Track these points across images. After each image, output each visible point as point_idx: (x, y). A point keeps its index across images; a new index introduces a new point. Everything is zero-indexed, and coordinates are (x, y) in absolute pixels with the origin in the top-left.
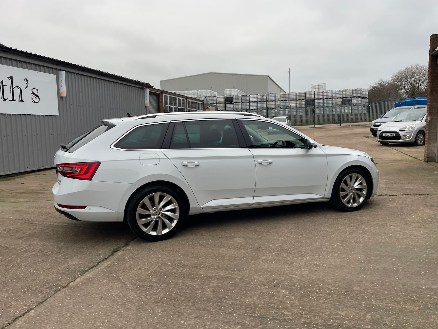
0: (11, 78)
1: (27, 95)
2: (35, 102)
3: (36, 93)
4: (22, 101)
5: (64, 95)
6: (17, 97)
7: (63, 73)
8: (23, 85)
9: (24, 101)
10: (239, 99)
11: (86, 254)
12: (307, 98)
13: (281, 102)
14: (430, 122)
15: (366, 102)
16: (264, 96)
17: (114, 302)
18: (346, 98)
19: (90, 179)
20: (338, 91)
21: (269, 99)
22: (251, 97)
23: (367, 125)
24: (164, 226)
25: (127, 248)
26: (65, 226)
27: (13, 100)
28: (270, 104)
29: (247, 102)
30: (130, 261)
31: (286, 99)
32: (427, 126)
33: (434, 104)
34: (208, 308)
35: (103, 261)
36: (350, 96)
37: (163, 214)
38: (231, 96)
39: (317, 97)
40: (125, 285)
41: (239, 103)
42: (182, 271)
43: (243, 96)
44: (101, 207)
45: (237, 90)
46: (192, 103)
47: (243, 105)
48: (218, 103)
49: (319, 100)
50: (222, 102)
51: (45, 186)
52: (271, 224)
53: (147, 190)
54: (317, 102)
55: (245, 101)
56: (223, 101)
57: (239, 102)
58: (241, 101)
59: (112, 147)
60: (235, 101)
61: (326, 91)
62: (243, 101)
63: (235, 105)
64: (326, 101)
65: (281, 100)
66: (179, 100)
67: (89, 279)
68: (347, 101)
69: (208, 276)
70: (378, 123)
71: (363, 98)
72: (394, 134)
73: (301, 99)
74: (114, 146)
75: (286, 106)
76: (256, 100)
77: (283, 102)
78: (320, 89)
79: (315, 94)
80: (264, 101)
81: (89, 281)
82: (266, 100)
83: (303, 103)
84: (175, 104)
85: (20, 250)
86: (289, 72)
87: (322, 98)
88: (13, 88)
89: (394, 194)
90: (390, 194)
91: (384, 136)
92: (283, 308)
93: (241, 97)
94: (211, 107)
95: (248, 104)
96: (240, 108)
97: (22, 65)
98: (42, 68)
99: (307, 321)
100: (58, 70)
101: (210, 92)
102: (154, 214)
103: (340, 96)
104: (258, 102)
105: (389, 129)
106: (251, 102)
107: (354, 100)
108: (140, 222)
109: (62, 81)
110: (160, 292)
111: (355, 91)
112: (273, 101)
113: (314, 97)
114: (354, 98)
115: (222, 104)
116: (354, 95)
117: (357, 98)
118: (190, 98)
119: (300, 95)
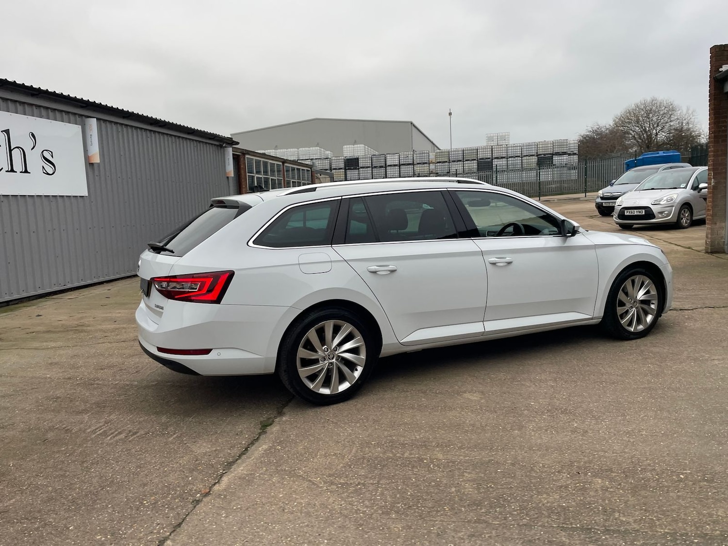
0: (7, 132)
1: (35, 162)
2: (48, 174)
3: (50, 158)
4: (26, 171)
5: (96, 159)
6: (18, 166)
7: (93, 122)
8: (27, 145)
9: (30, 173)
10: (368, 161)
11: (216, 433)
12: (481, 157)
13: (438, 164)
14: (714, 188)
15: (575, 161)
16: (410, 156)
17: (310, 516)
18: (543, 156)
19: (218, 301)
20: (529, 145)
21: (418, 160)
22: (389, 158)
23: (583, 199)
24: (342, 379)
25: (284, 419)
26: (153, 385)
27: (12, 170)
28: (420, 168)
29: (381, 167)
30: (301, 441)
31: (446, 160)
32: (710, 195)
33: (720, 158)
34: (483, 518)
35: (252, 443)
36: (549, 152)
37: (339, 356)
38: (355, 157)
39: (496, 154)
40: (314, 484)
41: (369, 169)
42: (402, 454)
43: (375, 156)
44: (238, 350)
45: (365, 147)
46: (293, 169)
47: (375, 170)
48: (334, 169)
49: (500, 160)
50: (339, 167)
51: (82, 318)
52: (511, 366)
53: (313, 316)
54: (495, 162)
55: (379, 165)
56: (342, 165)
57: (369, 167)
58: (372, 166)
59: (251, 243)
60: (361, 165)
61: (510, 145)
62: (375, 165)
63: (362, 172)
64: (512, 160)
65: (438, 161)
66: (273, 165)
67: (244, 478)
68: (544, 160)
69: (454, 462)
70: (609, 194)
71: (570, 155)
72: (644, 211)
73: (470, 159)
74: (254, 242)
75: (446, 171)
76: (397, 162)
77: (441, 164)
78: (501, 142)
79: (492, 149)
80: (410, 164)
81: (247, 480)
82: (413, 162)
83: (474, 165)
84: (266, 172)
85: (94, 432)
86: (450, 114)
87: (504, 156)
88: (11, 151)
89: (686, 307)
90: (681, 307)
91: (626, 214)
92: (614, 511)
93: (372, 159)
94: (323, 176)
95: (383, 169)
96: (371, 174)
97: (24, 109)
98: (58, 114)
99: (666, 531)
100: (84, 118)
101: (319, 151)
102: (324, 358)
103: (534, 152)
104: (400, 166)
105: (635, 203)
106: (389, 166)
107: (556, 158)
108: (304, 372)
109: (91, 135)
110: (382, 494)
111: (557, 144)
112: (424, 163)
113: (491, 154)
114: (556, 155)
115: (339, 171)
116: (556, 150)
117: (561, 155)
118: (289, 162)
119: (469, 152)
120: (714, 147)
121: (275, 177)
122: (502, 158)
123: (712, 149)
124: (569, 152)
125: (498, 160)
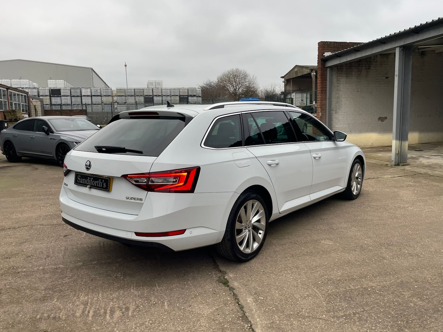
10: (68, 92)
11: (196, 295)
12: (146, 95)
13: (119, 97)
15: (200, 100)
18: (182, 96)
19: (192, 191)
20: (174, 89)
21: (105, 93)
22: (83, 90)
24: (254, 240)
25: (231, 276)
28: (106, 99)
29: (77, 96)
30: (270, 290)
31: (123, 95)
35: (237, 299)
36: (186, 95)
37: (253, 225)
38: (58, 88)
39: (155, 93)
41: (68, 97)
42: (349, 287)
43: (72, 89)
45: (64, 82)
46: (15, 94)
47: (73, 99)
48: (41, 96)
49: (158, 97)
50: (45, 95)
54: (155, 98)
55: (76, 95)
56: (48, 93)
57: (69, 96)
58: (71, 95)
59: (203, 146)
60: (62, 94)
61: (163, 89)
62: (73, 95)
63: (63, 99)
64: (165, 98)
65: (118, 95)
67: (272, 327)
68: (184, 99)
69: (385, 287)
71: (197, 97)
73: (139, 95)
74: (205, 144)
75: (124, 102)
76: (89, 94)
77: (120, 97)
78: (158, 86)
79: (153, 90)
80: (99, 96)
82: (101, 94)
83: (142, 99)
86: (126, 66)
87: (160, 95)
93: (71, 90)
95: (79, 99)
96: (70, 102)
101: (28, 82)
103: (178, 94)
104: (91, 97)
106: (83, 96)
107: (190, 98)
108: (238, 238)
111: (190, 90)
112: (109, 96)
113: (152, 93)
114: (190, 96)
115: (46, 97)
116: (190, 94)
117: (192, 96)
118: (11, 89)
119: (138, 90)
120: (321, 95)
121: (2, 99)
122: (159, 96)
123: (320, 97)
124: (197, 96)
125: (157, 97)
